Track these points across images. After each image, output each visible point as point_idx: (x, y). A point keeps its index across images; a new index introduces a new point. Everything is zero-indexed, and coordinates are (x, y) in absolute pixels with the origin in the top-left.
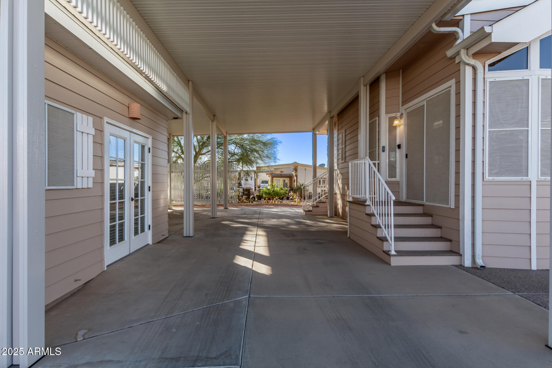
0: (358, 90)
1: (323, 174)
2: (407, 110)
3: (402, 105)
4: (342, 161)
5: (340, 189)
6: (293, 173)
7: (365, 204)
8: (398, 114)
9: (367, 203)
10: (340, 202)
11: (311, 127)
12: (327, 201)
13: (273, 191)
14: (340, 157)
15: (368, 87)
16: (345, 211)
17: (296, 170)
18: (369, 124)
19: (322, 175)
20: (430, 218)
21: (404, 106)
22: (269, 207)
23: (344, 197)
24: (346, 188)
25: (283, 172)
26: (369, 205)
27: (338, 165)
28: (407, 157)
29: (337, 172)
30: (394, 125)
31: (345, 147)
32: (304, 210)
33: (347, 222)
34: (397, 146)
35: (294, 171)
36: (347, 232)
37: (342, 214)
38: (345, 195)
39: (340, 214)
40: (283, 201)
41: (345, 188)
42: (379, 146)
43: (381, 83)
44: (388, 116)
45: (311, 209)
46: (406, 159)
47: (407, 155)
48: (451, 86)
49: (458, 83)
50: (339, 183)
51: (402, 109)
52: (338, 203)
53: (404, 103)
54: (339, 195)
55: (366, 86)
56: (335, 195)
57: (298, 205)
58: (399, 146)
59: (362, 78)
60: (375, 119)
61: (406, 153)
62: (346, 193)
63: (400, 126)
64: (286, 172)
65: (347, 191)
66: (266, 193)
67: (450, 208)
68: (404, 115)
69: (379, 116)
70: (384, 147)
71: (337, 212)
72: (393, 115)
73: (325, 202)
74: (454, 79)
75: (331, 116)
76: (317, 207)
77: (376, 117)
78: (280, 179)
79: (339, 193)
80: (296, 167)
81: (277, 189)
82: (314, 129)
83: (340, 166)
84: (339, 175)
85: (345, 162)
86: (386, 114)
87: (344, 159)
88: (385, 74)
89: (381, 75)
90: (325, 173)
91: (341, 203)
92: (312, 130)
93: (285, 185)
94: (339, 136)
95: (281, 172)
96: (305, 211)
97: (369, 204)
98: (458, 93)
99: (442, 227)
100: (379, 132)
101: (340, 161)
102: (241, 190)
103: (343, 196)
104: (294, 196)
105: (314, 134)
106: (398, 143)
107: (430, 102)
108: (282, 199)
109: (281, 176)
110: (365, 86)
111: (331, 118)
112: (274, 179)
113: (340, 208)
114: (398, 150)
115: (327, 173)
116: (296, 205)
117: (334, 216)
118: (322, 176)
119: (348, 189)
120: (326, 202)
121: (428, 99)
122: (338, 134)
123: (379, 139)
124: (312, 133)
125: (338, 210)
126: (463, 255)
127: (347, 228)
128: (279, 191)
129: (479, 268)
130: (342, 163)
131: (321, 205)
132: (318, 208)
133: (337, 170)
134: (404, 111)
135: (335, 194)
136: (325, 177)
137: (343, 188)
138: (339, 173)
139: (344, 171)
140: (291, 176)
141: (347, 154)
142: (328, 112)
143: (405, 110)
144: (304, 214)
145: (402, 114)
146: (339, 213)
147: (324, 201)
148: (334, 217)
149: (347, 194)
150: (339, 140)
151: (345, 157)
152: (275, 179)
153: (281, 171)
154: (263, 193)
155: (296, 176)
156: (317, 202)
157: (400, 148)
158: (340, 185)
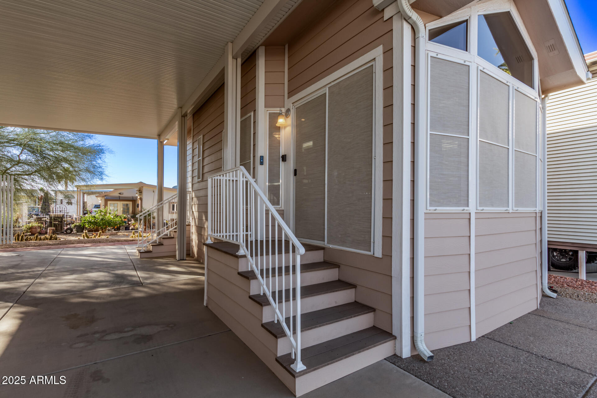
0: (223, 67)
1: (172, 197)
2: (295, 104)
3: (289, 98)
4: (199, 180)
5: (195, 219)
6: (137, 195)
7: (237, 254)
8: (284, 110)
9: (241, 252)
10: (194, 238)
11: (155, 130)
12: (176, 235)
13: (102, 219)
14: (196, 173)
15: (239, 61)
16: (201, 250)
17: (140, 192)
18: (241, 122)
19: (170, 198)
20: (336, 270)
21: (290, 99)
22: (84, 247)
23: (201, 231)
24: (204, 218)
25: (123, 194)
26: (244, 256)
27: (193, 184)
28: (295, 174)
29: (191, 195)
30: (278, 125)
31: (203, 159)
32: (139, 251)
33: (203, 268)
34: (281, 157)
35: (138, 193)
36: (203, 290)
37: (197, 254)
38: (203, 227)
39: (195, 255)
40: (119, 232)
41: (202, 217)
42: (254, 156)
43: (259, 60)
44: (268, 112)
45: (151, 248)
46: (295, 177)
47: (295, 171)
48: (375, 59)
49: (388, 52)
50: (194, 210)
51: (289, 103)
52: (192, 239)
53: (291, 93)
54: (193, 226)
55: (237, 59)
56: (187, 227)
57: (135, 240)
58: (284, 158)
59: (230, 45)
60: (249, 115)
61: (295, 169)
62: (204, 226)
63: (285, 127)
64: (127, 194)
65: (204, 223)
66: (90, 222)
67: (373, 256)
68: (293, 112)
69: (255, 111)
70: (262, 158)
71: (190, 250)
72: (277, 110)
73: (173, 238)
74: (382, 45)
75: (183, 113)
76: (161, 244)
77: (250, 112)
78: (118, 203)
79: (193, 224)
80: (140, 188)
81: (110, 217)
82: (159, 135)
83: (195, 186)
84: (194, 199)
85: (202, 181)
86: (265, 107)
87: (202, 177)
88: (263, 48)
89: (258, 47)
90: (175, 196)
91: (197, 238)
92: (156, 137)
93: (126, 211)
94: (194, 144)
95: (119, 194)
96: (140, 253)
97: (245, 254)
98: (388, 70)
99: (358, 286)
100: (254, 134)
101: (196, 180)
102: (47, 218)
103: (200, 229)
104: (135, 225)
105: (160, 142)
106: (282, 153)
107: (335, 89)
108: (118, 229)
109: (119, 199)
110: (235, 58)
111: (182, 116)
112: (109, 202)
113: (194, 246)
114: (282, 164)
115: (177, 195)
116: (133, 241)
117: (185, 257)
118: (169, 200)
119: (207, 219)
120: (175, 237)
121: (333, 84)
122: (194, 142)
123: (254, 145)
124: (156, 140)
125: (192, 249)
126: (398, 338)
127: (204, 281)
128: (114, 218)
129: (426, 360)
130: (199, 182)
131: (165, 242)
132: (162, 246)
133: (191, 191)
134: (292, 105)
135: (187, 225)
136: (173, 201)
137: (200, 218)
138: (194, 196)
139: (201, 193)
140: (134, 199)
141: (206, 170)
142: (178, 108)
143: (293, 103)
144: (139, 257)
145: (288, 110)
146: (193, 253)
147: (172, 236)
148: (185, 260)
149: (206, 226)
150: (194, 150)
151: (203, 174)
152: (110, 204)
153: (119, 192)
154: (85, 223)
155: (141, 199)
156: (160, 238)
157: (286, 161)
158: (195, 213)
